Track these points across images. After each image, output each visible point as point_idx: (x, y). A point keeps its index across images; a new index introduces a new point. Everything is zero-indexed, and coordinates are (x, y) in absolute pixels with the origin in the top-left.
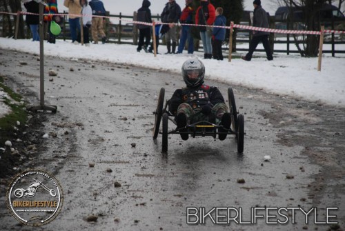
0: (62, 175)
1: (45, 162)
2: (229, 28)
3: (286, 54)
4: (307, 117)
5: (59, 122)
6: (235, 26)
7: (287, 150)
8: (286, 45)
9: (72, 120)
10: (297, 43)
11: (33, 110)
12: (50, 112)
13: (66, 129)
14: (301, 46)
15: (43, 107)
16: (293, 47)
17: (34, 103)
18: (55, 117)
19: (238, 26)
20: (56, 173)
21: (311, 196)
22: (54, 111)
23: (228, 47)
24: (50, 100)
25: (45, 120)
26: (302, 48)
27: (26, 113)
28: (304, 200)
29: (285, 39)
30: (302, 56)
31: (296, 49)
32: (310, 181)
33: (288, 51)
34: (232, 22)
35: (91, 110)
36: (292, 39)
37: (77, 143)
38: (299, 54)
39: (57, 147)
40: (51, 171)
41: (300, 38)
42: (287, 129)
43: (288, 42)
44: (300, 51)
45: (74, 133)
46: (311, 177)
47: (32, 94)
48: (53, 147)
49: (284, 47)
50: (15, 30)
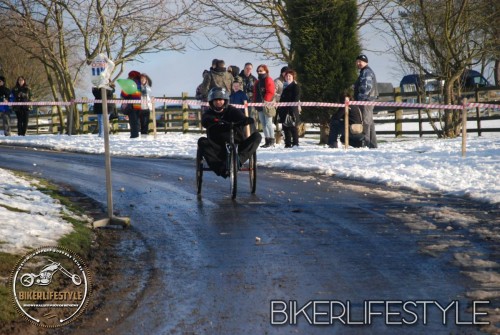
3: (418, 136)
6: (351, 103)
8: (417, 124)
10: (431, 120)
12: (121, 227)
14: (438, 125)
16: (427, 126)
26: (439, 128)
29: (416, 117)
30: (440, 137)
31: (432, 129)
33: (421, 133)
34: (347, 99)
36: (424, 116)
38: (436, 135)
41: (434, 114)
43: (420, 121)
44: (435, 131)
49: (415, 127)
50: (68, 123)
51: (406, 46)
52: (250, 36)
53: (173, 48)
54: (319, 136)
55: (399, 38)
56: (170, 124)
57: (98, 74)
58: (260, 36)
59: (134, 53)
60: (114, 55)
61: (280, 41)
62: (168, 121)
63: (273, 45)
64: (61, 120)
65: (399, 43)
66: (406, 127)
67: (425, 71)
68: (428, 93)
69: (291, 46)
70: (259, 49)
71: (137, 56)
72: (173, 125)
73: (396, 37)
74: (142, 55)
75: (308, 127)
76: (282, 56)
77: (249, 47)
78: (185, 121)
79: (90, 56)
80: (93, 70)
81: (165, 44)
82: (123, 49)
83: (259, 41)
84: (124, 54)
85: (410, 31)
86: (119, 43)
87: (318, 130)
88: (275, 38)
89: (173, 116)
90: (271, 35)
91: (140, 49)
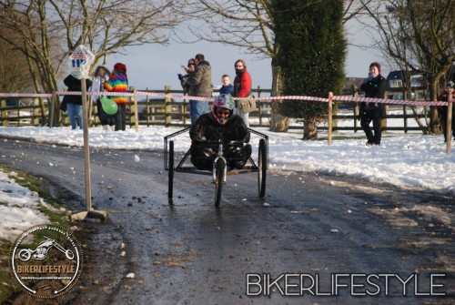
2: (327, 100)
3: (403, 132)
6: (334, 98)
8: (403, 119)
10: (415, 116)
12: (99, 220)
14: (424, 122)
16: (412, 123)
19: (338, 98)
23: (326, 125)
26: (424, 124)
29: (401, 113)
30: (425, 133)
31: (417, 125)
33: (406, 129)
34: (331, 94)
36: (409, 112)
38: (421, 132)
39: (109, 266)
41: (420, 111)
43: (405, 117)
44: (421, 128)
49: (400, 123)
50: (49, 116)
51: (391, 41)
52: (234, 29)
53: (156, 40)
54: (302, 131)
55: (385, 33)
56: (153, 118)
57: (78, 66)
58: (245, 29)
59: (117, 45)
60: (96, 47)
61: (264, 35)
62: (151, 114)
63: (257, 38)
64: (42, 112)
65: (384, 38)
67: (411, 66)
68: (413, 89)
69: (276, 40)
70: (243, 42)
71: (120, 49)
72: (156, 119)
73: (382, 32)
74: (125, 47)
75: (292, 122)
76: (266, 50)
77: (234, 40)
78: (168, 115)
79: (72, 48)
80: (73, 61)
81: (148, 37)
82: (106, 41)
83: (243, 35)
84: (107, 47)
85: (396, 25)
86: (102, 34)
87: (302, 125)
88: (260, 32)
89: (156, 109)
90: (256, 28)
91: (123, 41)
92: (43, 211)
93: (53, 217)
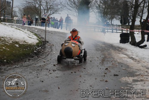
0: (49, 56)
1: (45, 53)
4: (102, 45)
5: (49, 44)
7: (98, 52)
9: (52, 44)
10: (100, 29)
11: (44, 42)
13: (50, 46)
14: (101, 30)
15: (46, 41)
16: (99, 30)
17: (44, 40)
18: (48, 43)
20: (48, 55)
21: (102, 62)
22: (48, 42)
24: (47, 40)
25: (46, 44)
27: (42, 42)
28: (100, 63)
32: (102, 59)
35: (56, 42)
37: (52, 49)
40: (47, 55)
41: (101, 28)
42: (98, 48)
43: (98, 29)
44: (101, 31)
45: (52, 47)
46: (102, 58)
47: (43, 38)
48: (47, 50)
49: (97, 30)
53: (59, 13)
59: (52, 14)
60: (49, 14)
66: (96, 30)
79: (45, 14)
81: (57, 13)
82: (50, 13)
85: (98, 14)
86: (50, 12)
91: (53, 13)
92: (38, 40)
93: (39, 41)
